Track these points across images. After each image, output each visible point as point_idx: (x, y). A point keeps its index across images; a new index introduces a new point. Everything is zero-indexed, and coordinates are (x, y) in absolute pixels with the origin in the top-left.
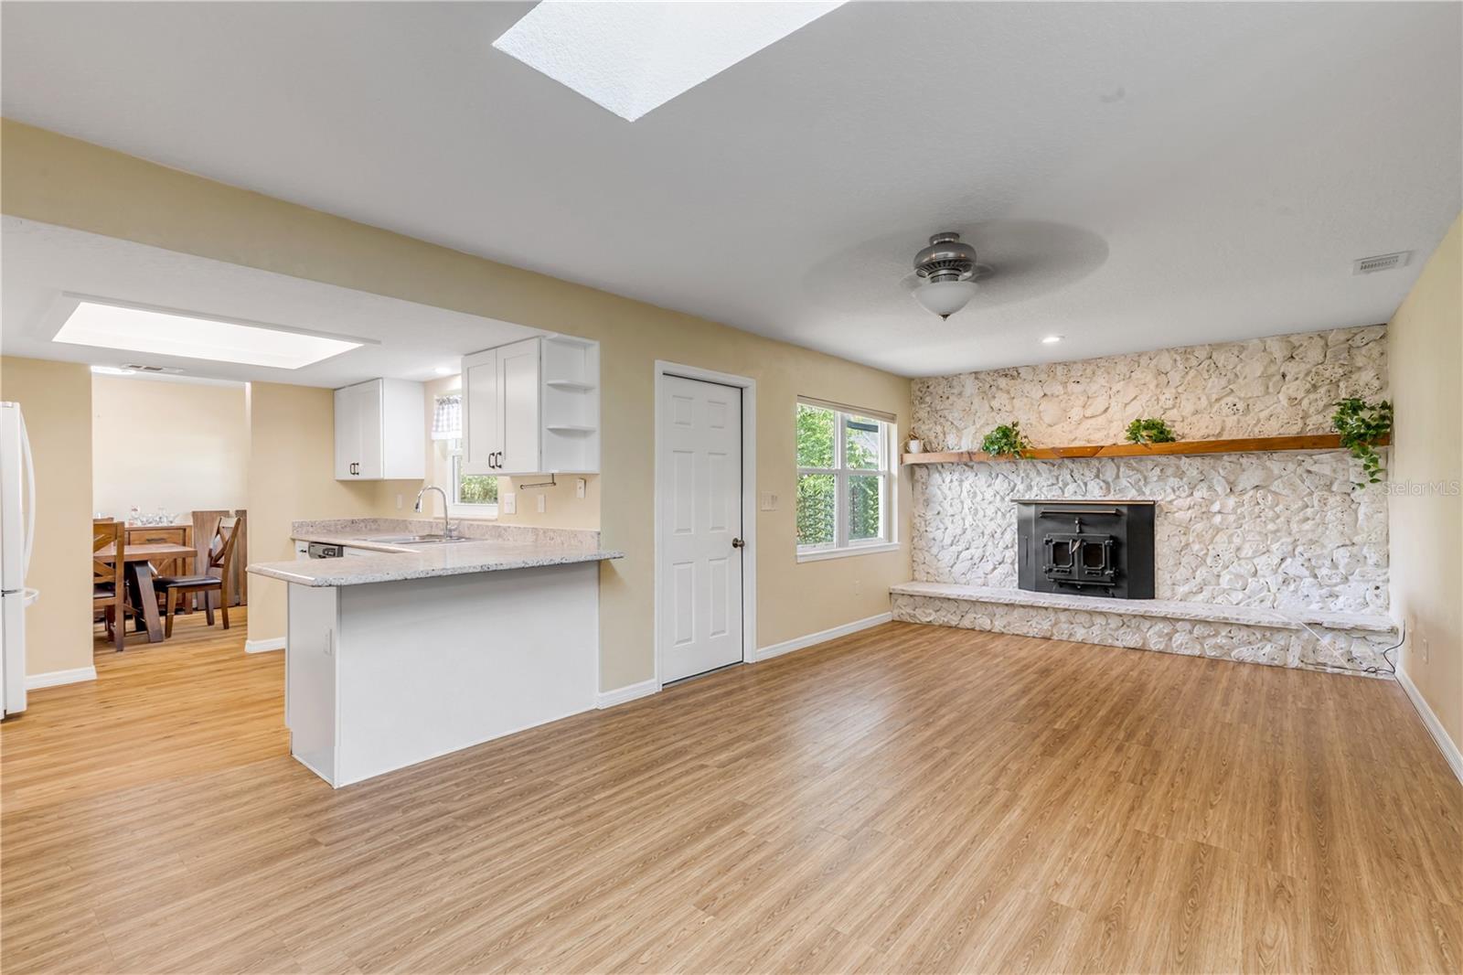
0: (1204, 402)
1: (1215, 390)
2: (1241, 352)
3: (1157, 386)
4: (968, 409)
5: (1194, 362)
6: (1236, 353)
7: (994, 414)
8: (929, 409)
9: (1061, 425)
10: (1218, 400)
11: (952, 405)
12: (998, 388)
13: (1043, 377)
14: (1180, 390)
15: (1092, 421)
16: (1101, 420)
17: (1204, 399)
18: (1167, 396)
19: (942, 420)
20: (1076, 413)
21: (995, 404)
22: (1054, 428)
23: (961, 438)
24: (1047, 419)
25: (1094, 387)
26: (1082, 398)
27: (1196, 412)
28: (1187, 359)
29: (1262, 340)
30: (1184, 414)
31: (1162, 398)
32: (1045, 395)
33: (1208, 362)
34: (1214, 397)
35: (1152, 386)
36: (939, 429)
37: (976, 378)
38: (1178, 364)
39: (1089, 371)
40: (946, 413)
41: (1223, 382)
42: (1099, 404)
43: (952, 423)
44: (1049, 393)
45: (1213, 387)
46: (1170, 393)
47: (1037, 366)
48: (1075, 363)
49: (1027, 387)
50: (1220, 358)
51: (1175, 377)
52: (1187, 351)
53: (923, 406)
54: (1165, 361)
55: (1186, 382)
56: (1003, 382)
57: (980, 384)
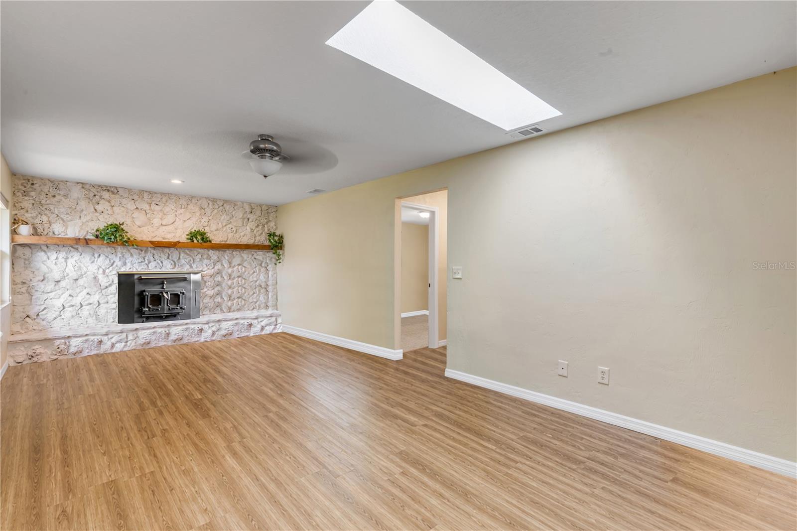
0: (220, 226)
1: (225, 221)
2: (235, 206)
3: (200, 214)
4: (74, 208)
5: (217, 207)
6: (233, 206)
7: (97, 214)
9: (146, 228)
10: (226, 225)
11: (58, 202)
12: (101, 197)
13: (136, 197)
14: (210, 218)
15: (166, 227)
16: (171, 228)
17: (220, 224)
18: (205, 220)
19: (47, 212)
20: (156, 222)
21: (99, 208)
22: (142, 228)
23: (67, 228)
24: (138, 223)
25: (167, 209)
26: (160, 214)
27: (217, 230)
28: (214, 204)
29: (243, 203)
30: (212, 230)
31: (203, 221)
32: (137, 208)
33: (222, 207)
34: (224, 224)
35: (198, 214)
36: (45, 219)
37: (83, 188)
38: (210, 205)
39: (164, 200)
40: (52, 207)
41: (229, 218)
42: (170, 219)
43: (58, 216)
44: (139, 208)
45: (224, 219)
46: (205, 219)
47: (131, 189)
48: (156, 193)
49: (124, 201)
50: (227, 207)
51: (208, 211)
52: (214, 200)
54: (204, 203)
55: (213, 215)
56: (106, 195)
57: (86, 192)
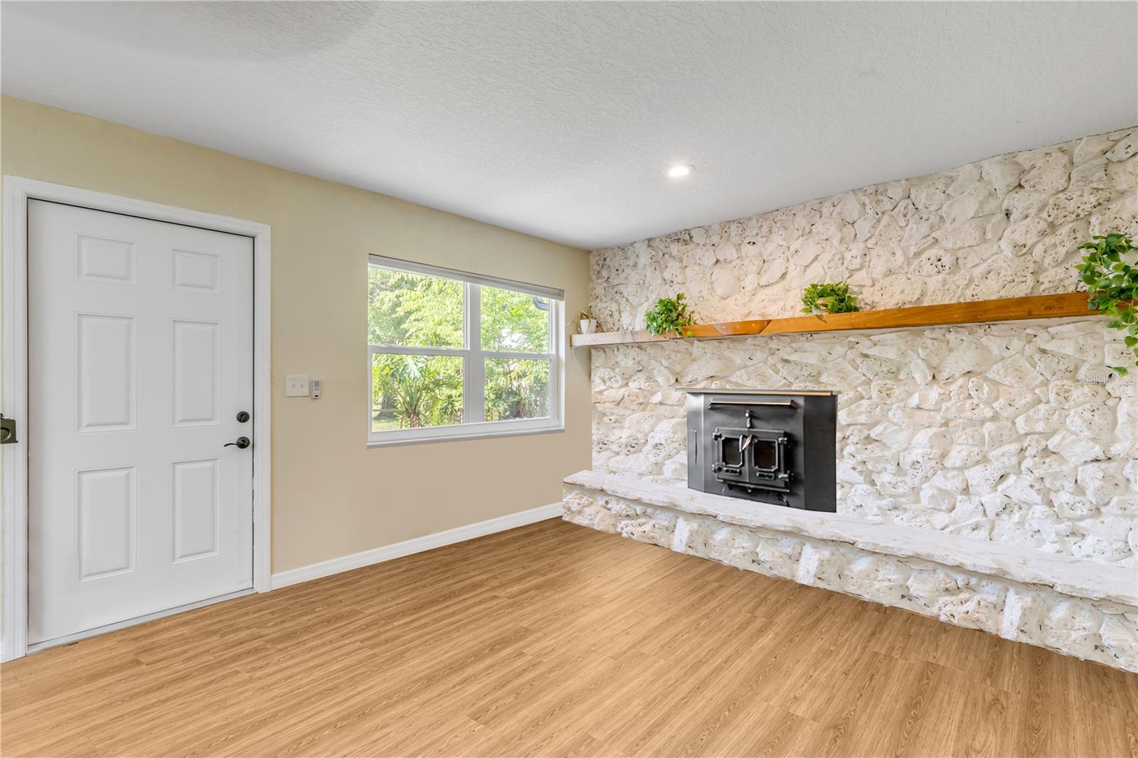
0: (900, 258)
1: (913, 242)
2: (947, 186)
3: (842, 240)
4: (641, 282)
5: (887, 205)
6: (942, 187)
7: (667, 287)
8: (605, 284)
9: (734, 298)
10: (918, 254)
11: (626, 278)
12: (671, 256)
13: (716, 239)
14: (870, 244)
15: (768, 291)
16: (777, 289)
17: (899, 253)
18: (854, 253)
19: (618, 296)
20: (750, 281)
21: (667, 275)
22: (727, 301)
23: (635, 316)
24: (720, 291)
25: (771, 247)
26: (756, 263)
27: (890, 272)
28: (878, 202)
29: (977, 164)
30: (874, 276)
31: (848, 256)
32: (717, 261)
33: (907, 201)
34: (913, 250)
35: (835, 242)
36: (614, 307)
37: (649, 246)
38: (868, 207)
39: (765, 229)
40: (621, 288)
41: (924, 228)
42: (775, 270)
43: (628, 300)
44: (721, 259)
45: (911, 236)
46: (857, 248)
47: (710, 226)
48: (750, 219)
49: (699, 252)
50: (920, 196)
51: (864, 227)
52: (878, 191)
53: (600, 281)
54: (851, 207)
55: (877, 233)
56: (675, 248)
57: (654, 253)
